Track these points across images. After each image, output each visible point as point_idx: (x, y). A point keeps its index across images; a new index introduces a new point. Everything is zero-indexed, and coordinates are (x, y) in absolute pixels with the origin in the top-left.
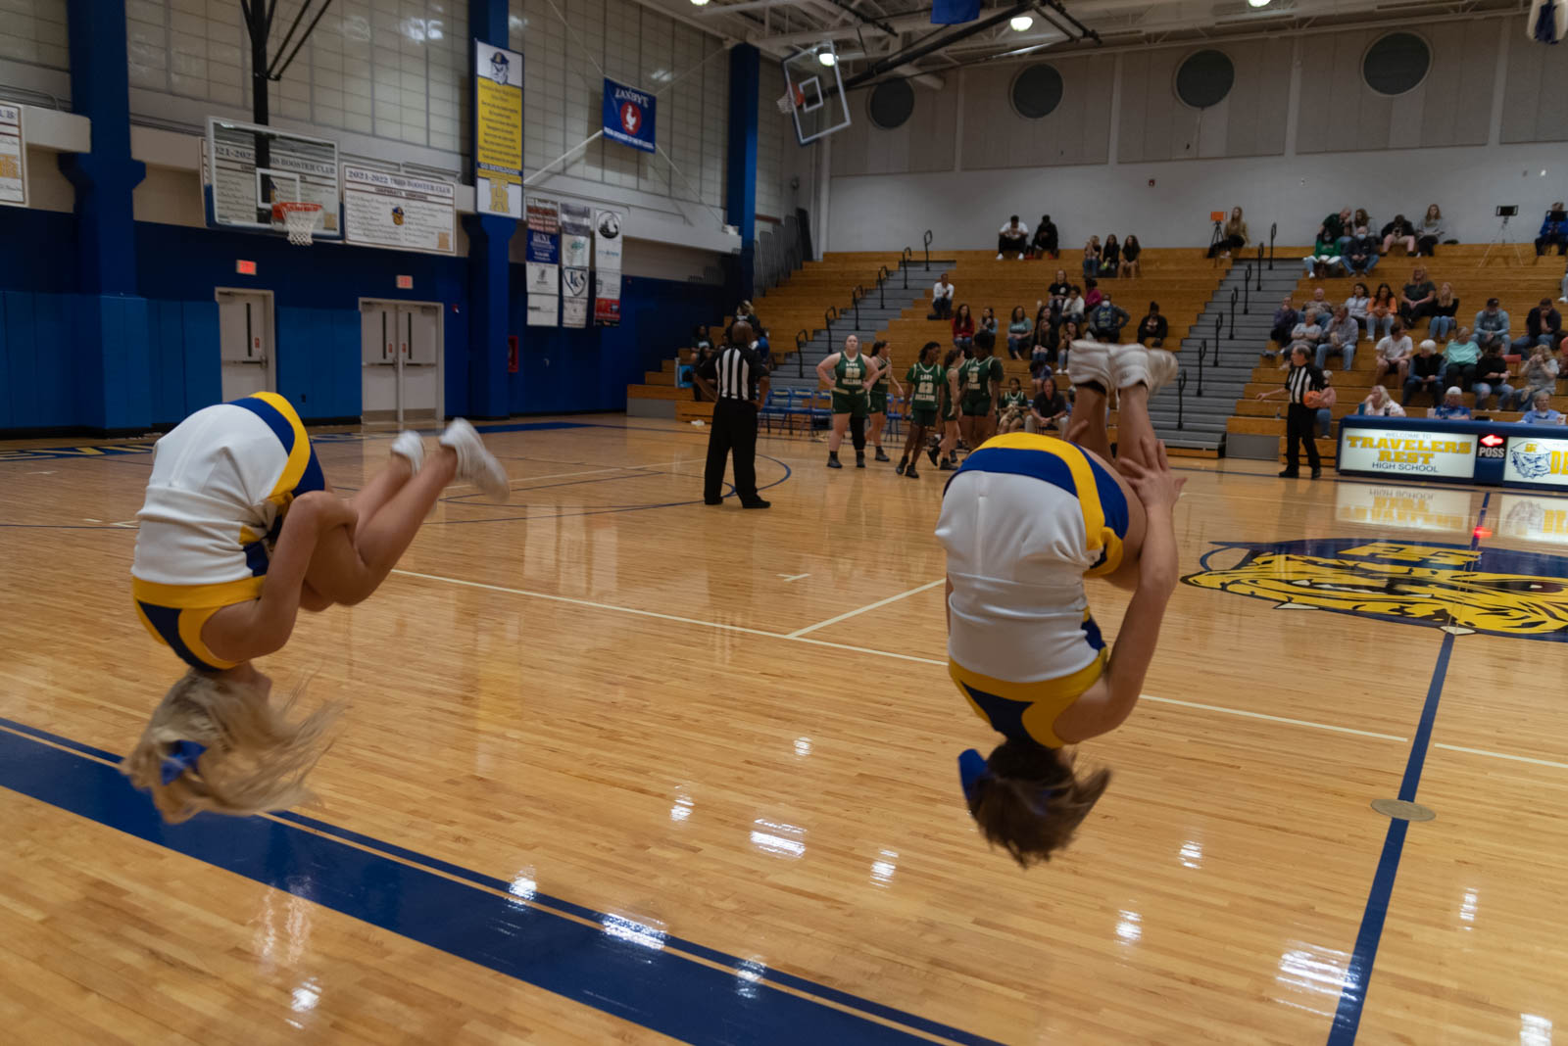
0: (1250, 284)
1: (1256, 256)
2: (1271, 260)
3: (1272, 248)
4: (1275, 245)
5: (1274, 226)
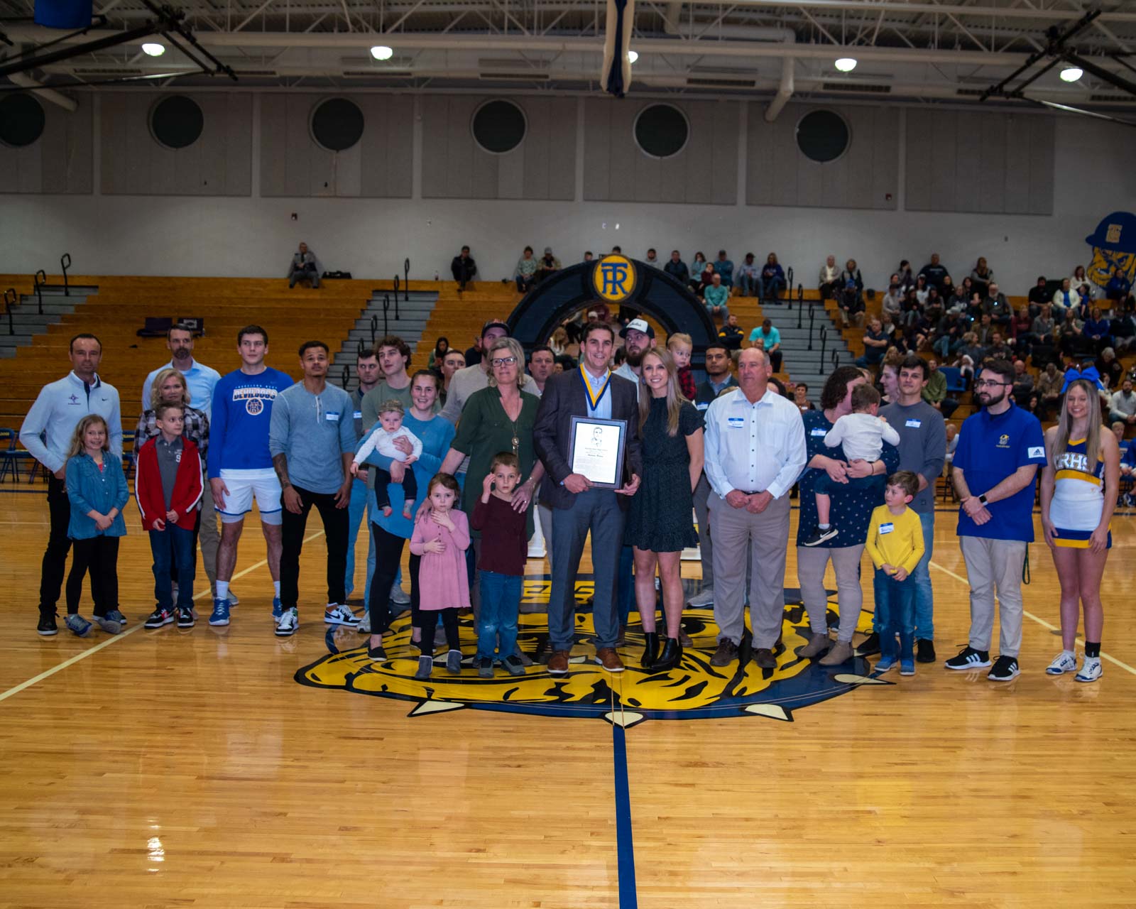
0: (389, 313)
1: (393, 288)
2: (406, 292)
3: (406, 281)
4: (409, 278)
5: (407, 261)
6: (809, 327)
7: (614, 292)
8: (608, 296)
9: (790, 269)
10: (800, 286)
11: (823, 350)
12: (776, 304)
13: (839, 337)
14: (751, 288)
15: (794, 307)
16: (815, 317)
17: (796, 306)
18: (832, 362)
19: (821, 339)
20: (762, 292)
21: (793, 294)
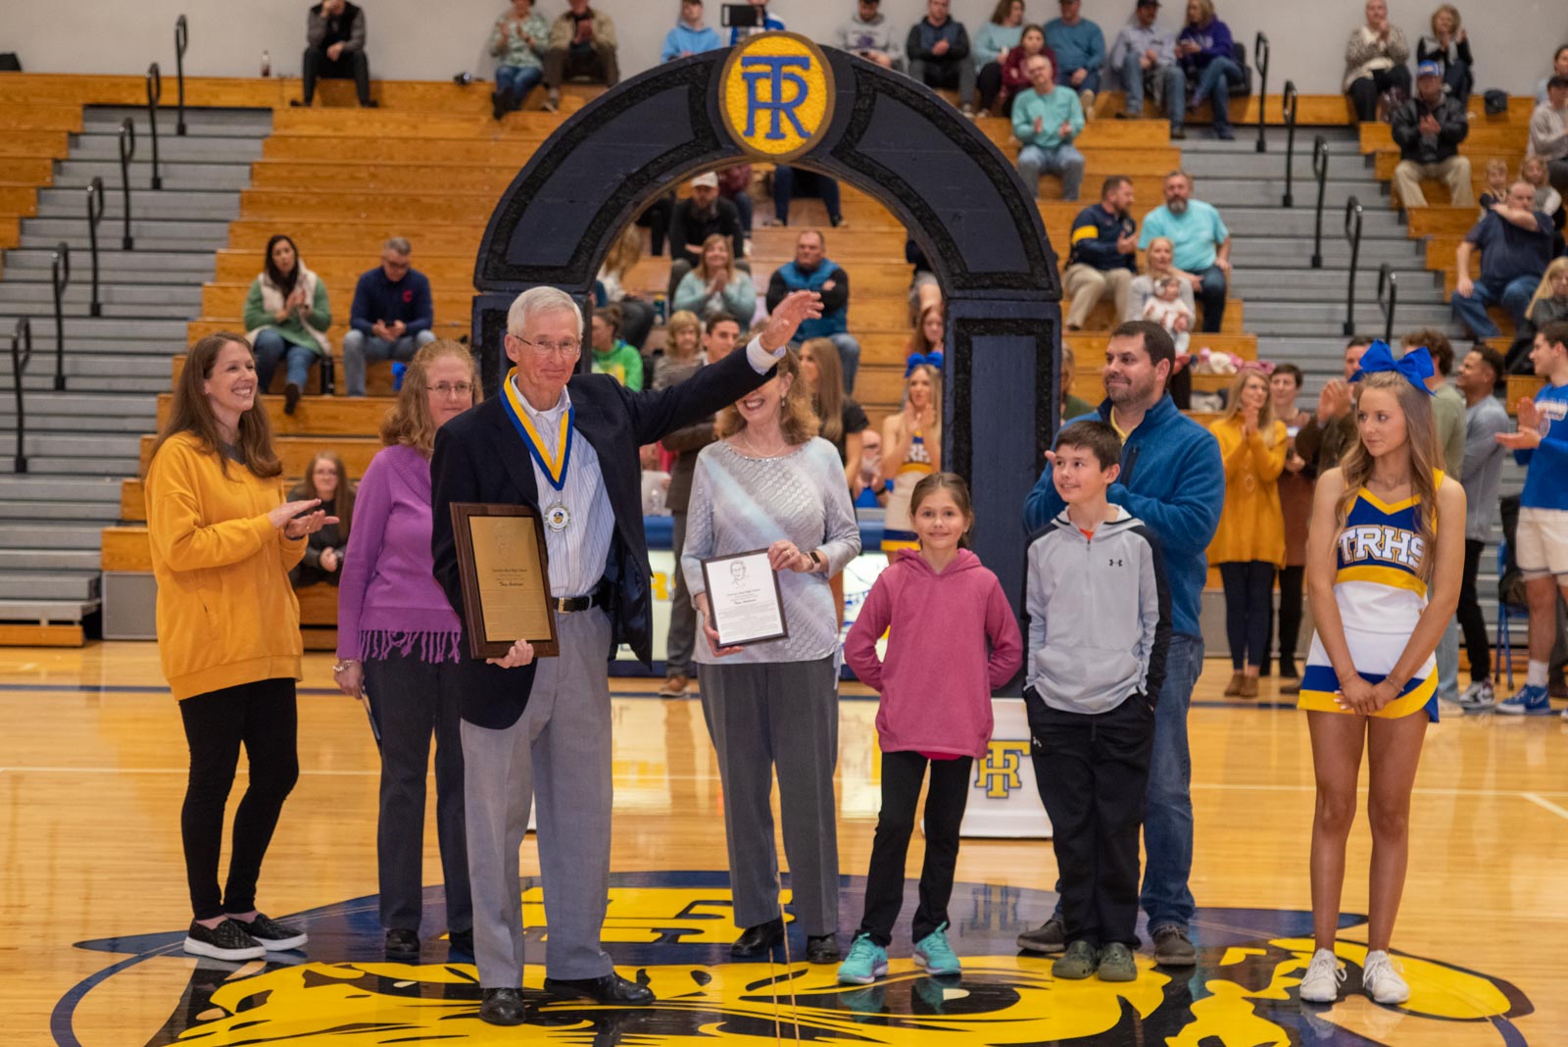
0: (134, 170)
1: (144, 99)
2: (180, 110)
3: (180, 78)
4: (188, 71)
5: (182, 23)
6: (1314, 202)
7: (775, 133)
8: (760, 143)
9: (1260, 39)
10: (1289, 87)
11: (1353, 269)
12: (1222, 137)
13: (1399, 230)
14: (1149, 95)
15: (1270, 145)
16: (1329, 174)
17: (1277, 144)
18: (1379, 301)
19: (1348, 236)
20: (1179, 106)
21: (1268, 107)
